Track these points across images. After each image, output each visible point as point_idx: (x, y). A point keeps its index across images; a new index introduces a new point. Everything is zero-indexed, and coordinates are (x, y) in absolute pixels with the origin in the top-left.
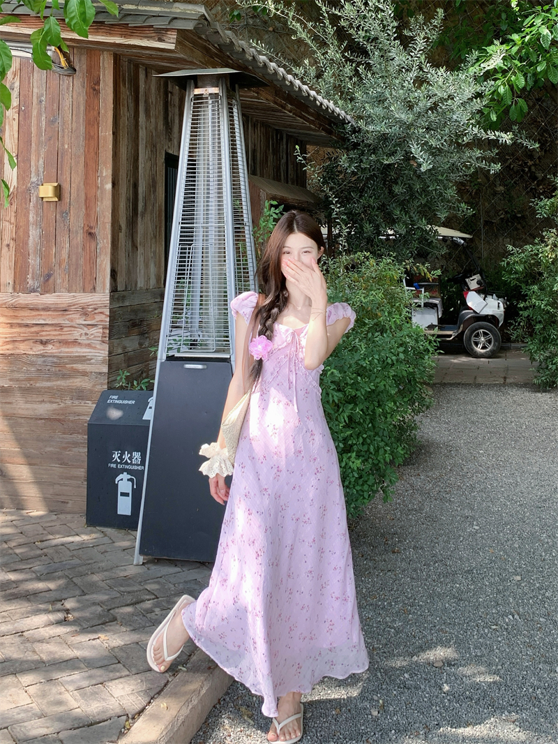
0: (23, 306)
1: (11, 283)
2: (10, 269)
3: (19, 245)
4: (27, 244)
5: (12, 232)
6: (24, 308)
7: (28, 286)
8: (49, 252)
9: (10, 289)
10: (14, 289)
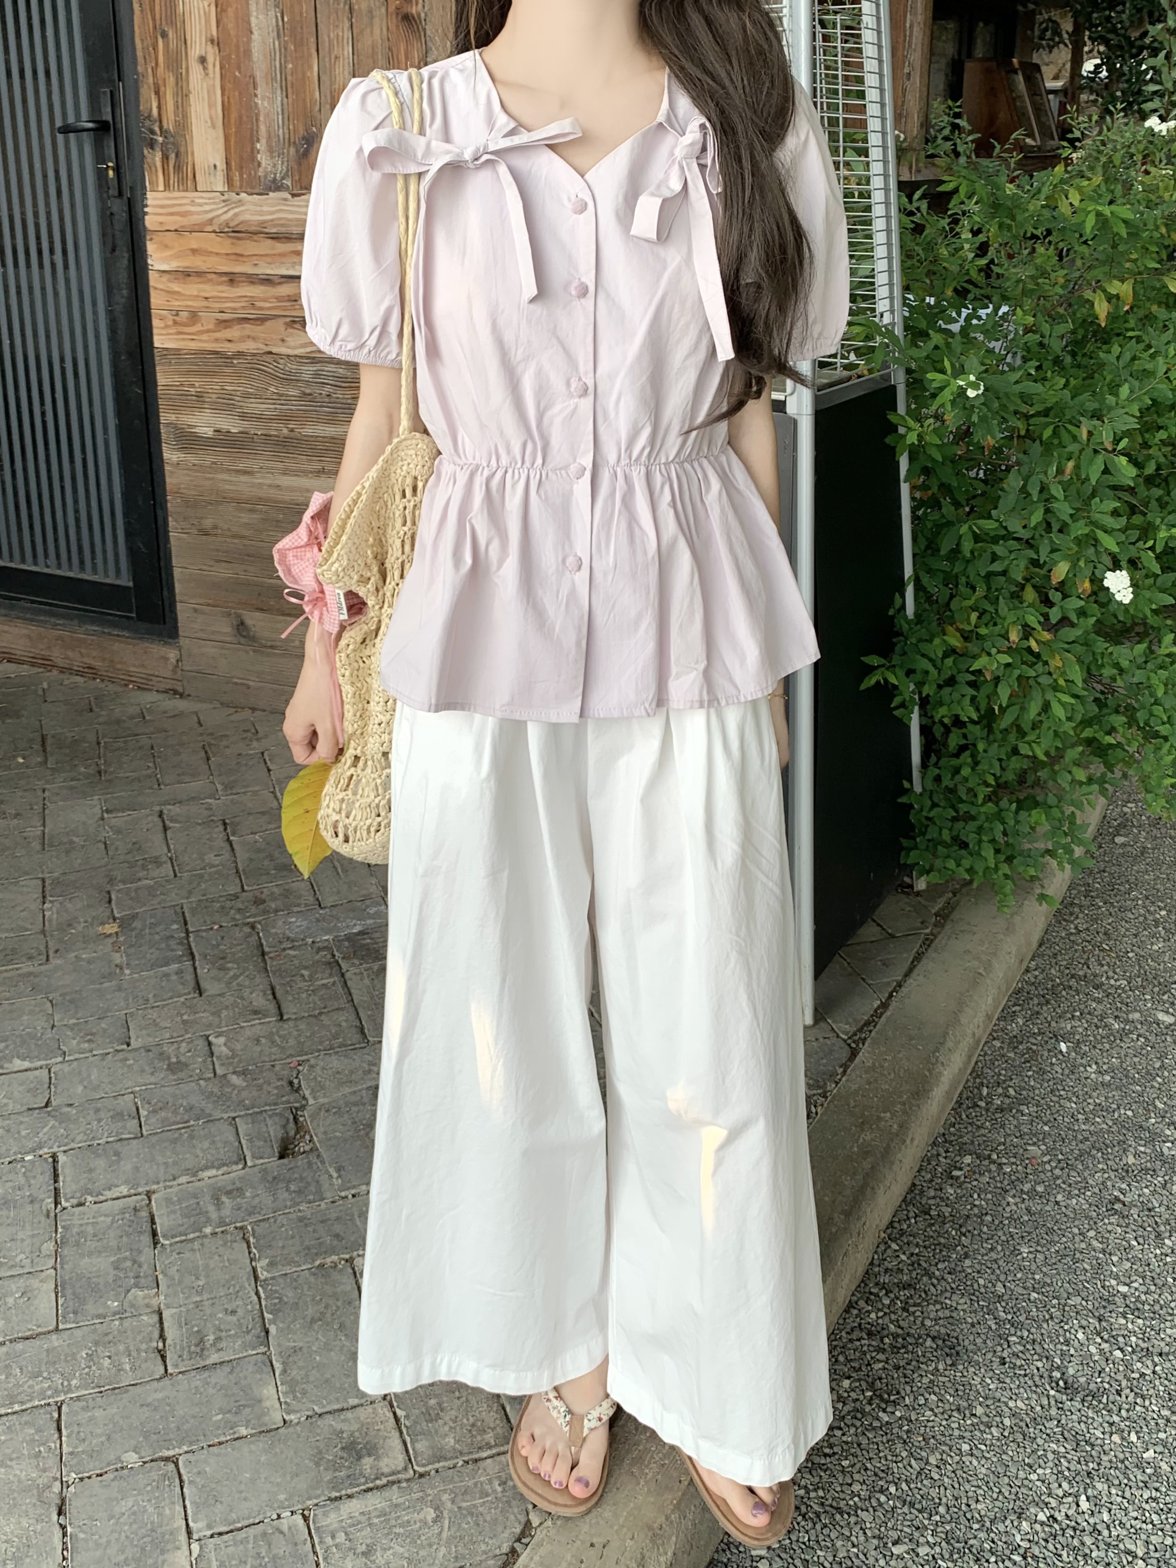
0: (253, 229)
1: (221, 165)
2: (214, 126)
3: (229, 55)
4: (248, 53)
5: (208, 21)
6: (255, 233)
7: (261, 172)
8: (304, 74)
9: (220, 184)
10: (229, 180)
